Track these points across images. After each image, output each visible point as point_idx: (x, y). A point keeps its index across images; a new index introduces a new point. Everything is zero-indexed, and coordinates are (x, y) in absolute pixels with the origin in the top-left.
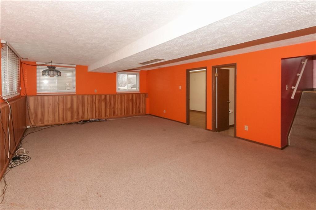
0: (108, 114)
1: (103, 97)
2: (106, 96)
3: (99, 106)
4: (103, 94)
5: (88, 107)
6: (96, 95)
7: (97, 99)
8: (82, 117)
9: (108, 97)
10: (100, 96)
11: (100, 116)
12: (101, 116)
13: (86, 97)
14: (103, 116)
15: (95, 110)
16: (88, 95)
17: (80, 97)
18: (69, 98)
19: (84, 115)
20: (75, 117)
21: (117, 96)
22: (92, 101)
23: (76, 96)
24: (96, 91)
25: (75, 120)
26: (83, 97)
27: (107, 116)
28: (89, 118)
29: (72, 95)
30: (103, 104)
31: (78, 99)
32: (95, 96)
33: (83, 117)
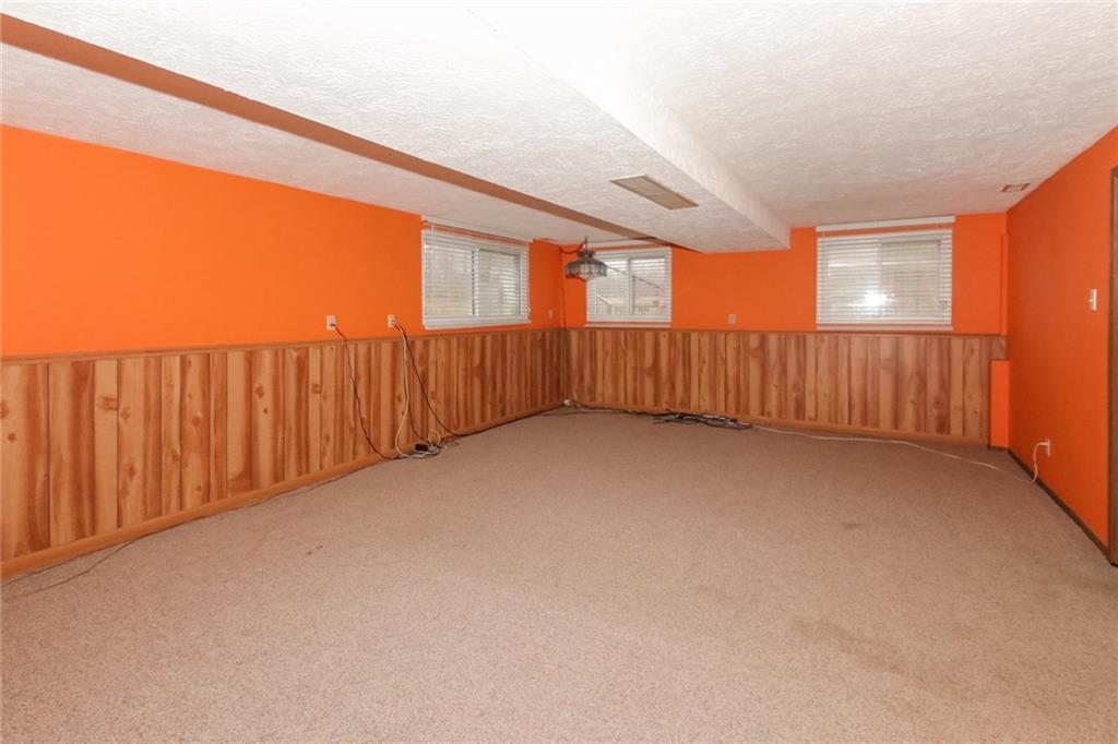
0: (772, 407)
1: (754, 341)
2: (763, 339)
3: (738, 373)
4: (755, 332)
5: (700, 370)
6: (727, 333)
7: (730, 350)
8: (682, 402)
9: (773, 341)
10: (742, 334)
11: (742, 409)
12: (747, 412)
13: (694, 337)
14: (751, 412)
15: (722, 382)
16: (701, 332)
17: (679, 337)
18: (649, 337)
19: (689, 397)
20: (665, 397)
21: (811, 340)
22: (715, 352)
23: (666, 333)
24: (732, 319)
25: (663, 407)
26: (686, 336)
27: (769, 415)
28: (703, 409)
29: (656, 332)
30: (754, 366)
31: (672, 342)
32: (723, 336)
33: (686, 402)
